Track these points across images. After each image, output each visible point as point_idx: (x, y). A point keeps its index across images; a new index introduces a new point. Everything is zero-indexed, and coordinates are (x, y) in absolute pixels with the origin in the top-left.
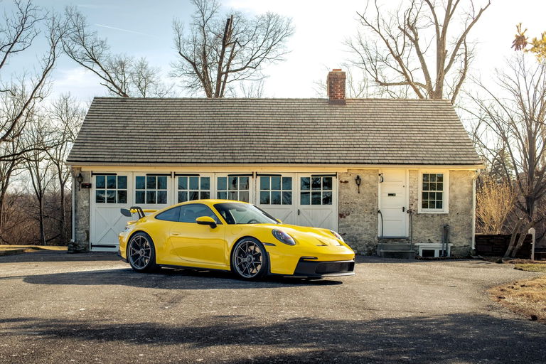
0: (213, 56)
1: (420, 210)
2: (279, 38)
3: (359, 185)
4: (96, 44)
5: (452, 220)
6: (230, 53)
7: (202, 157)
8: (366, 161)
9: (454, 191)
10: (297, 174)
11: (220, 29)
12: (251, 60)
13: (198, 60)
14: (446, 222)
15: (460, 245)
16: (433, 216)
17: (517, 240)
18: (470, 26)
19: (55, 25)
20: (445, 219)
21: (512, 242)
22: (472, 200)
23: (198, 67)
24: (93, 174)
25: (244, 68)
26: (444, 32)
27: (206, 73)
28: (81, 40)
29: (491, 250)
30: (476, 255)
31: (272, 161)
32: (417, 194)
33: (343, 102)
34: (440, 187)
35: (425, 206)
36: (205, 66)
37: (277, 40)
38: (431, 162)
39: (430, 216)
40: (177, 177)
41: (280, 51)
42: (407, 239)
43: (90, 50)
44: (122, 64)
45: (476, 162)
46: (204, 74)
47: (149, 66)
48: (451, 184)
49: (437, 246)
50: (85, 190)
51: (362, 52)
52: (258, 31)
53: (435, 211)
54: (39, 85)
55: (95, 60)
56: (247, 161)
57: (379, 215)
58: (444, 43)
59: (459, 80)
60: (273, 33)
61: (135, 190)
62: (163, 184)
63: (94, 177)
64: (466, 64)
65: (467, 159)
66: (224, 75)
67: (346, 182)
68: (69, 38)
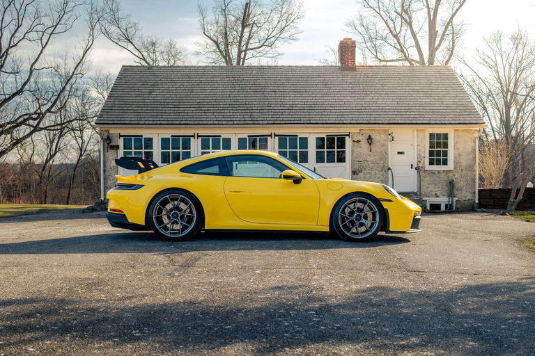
0: (233, 36)
1: (428, 167)
2: (292, 19)
3: (370, 144)
4: (129, 26)
5: (456, 176)
6: (248, 34)
7: (223, 119)
8: (377, 122)
9: (458, 149)
10: (312, 135)
11: (239, 13)
12: (267, 39)
13: (220, 40)
14: (451, 178)
15: (464, 199)
16: (439, 172)
17: (517, 194)
18: (457, 10)
19: (94, 10)
20: (451, 175)
21: (513, 195)
22: (475, 157)
23: (220, 46)
24: (120, 136)
25: (261, 47)
26: (435, 14)
27: (227, 51)
28: (116, 22)
29: (492, 203)
30: (480, 208)
31: (290, 122)
32: (424, 152)
33: (354, 69)
34: (446, 145)
35: (431, 163)
36: (227, 45)
37: (290, 21)
38: (437, 122)
39: (436, 172)
40: (200, 138)
41: (293, 31)
42: (416, 194)
43: (124, 31)
44: (153, 44)
45: (479, 122)
46: (226, 51)
47: (177, 46)
48: (456, 143)
49: (443, 200)
50: (113, 151)
51: (364, 32)
52: (273, 14)
53: (441, 168)
54: (80, 63)
55: (129, 40)
56: (266, 122)
57: (390, 171)
58: (435, 25)
59: (447, 57)
60: (286, 15)
61: (160, 151)
62: (187, 145)
63: (122, 138)
64: (453, 43)
65: (471, 119)
66: (244, 53)
67: (358, 141)
68: (106, 21)
